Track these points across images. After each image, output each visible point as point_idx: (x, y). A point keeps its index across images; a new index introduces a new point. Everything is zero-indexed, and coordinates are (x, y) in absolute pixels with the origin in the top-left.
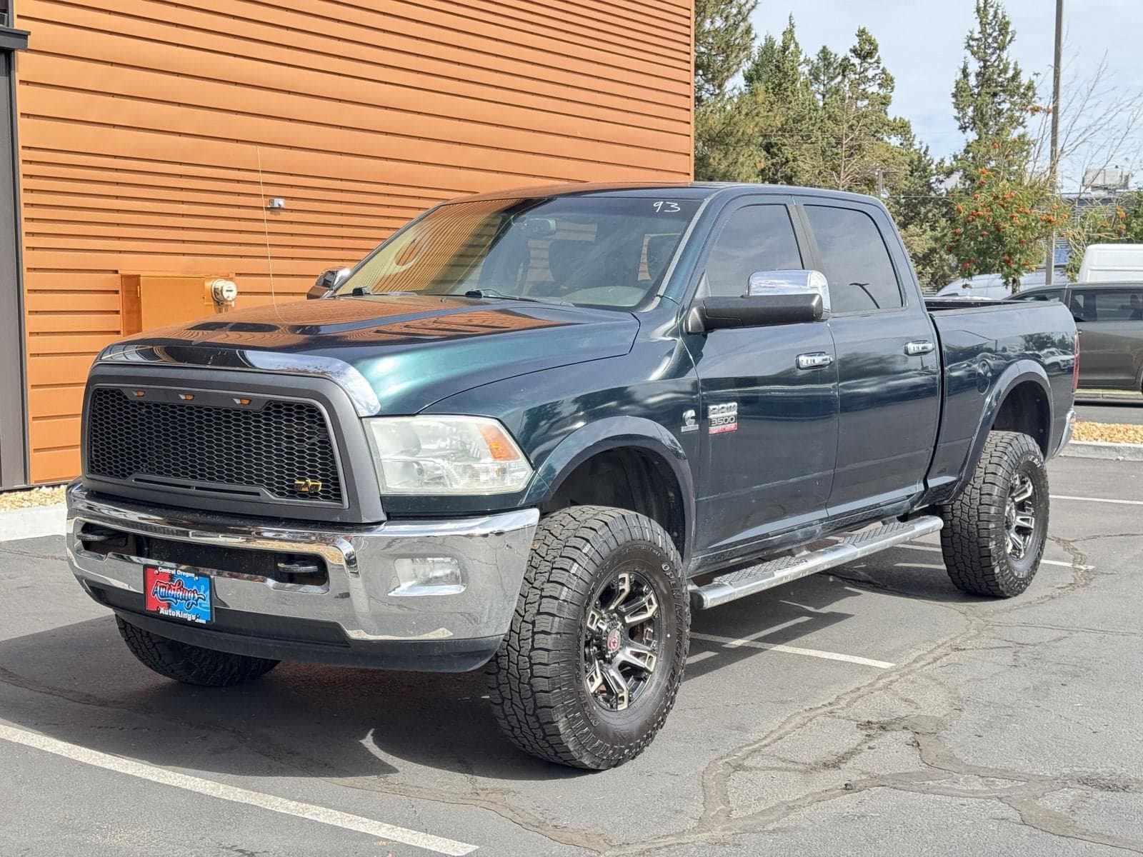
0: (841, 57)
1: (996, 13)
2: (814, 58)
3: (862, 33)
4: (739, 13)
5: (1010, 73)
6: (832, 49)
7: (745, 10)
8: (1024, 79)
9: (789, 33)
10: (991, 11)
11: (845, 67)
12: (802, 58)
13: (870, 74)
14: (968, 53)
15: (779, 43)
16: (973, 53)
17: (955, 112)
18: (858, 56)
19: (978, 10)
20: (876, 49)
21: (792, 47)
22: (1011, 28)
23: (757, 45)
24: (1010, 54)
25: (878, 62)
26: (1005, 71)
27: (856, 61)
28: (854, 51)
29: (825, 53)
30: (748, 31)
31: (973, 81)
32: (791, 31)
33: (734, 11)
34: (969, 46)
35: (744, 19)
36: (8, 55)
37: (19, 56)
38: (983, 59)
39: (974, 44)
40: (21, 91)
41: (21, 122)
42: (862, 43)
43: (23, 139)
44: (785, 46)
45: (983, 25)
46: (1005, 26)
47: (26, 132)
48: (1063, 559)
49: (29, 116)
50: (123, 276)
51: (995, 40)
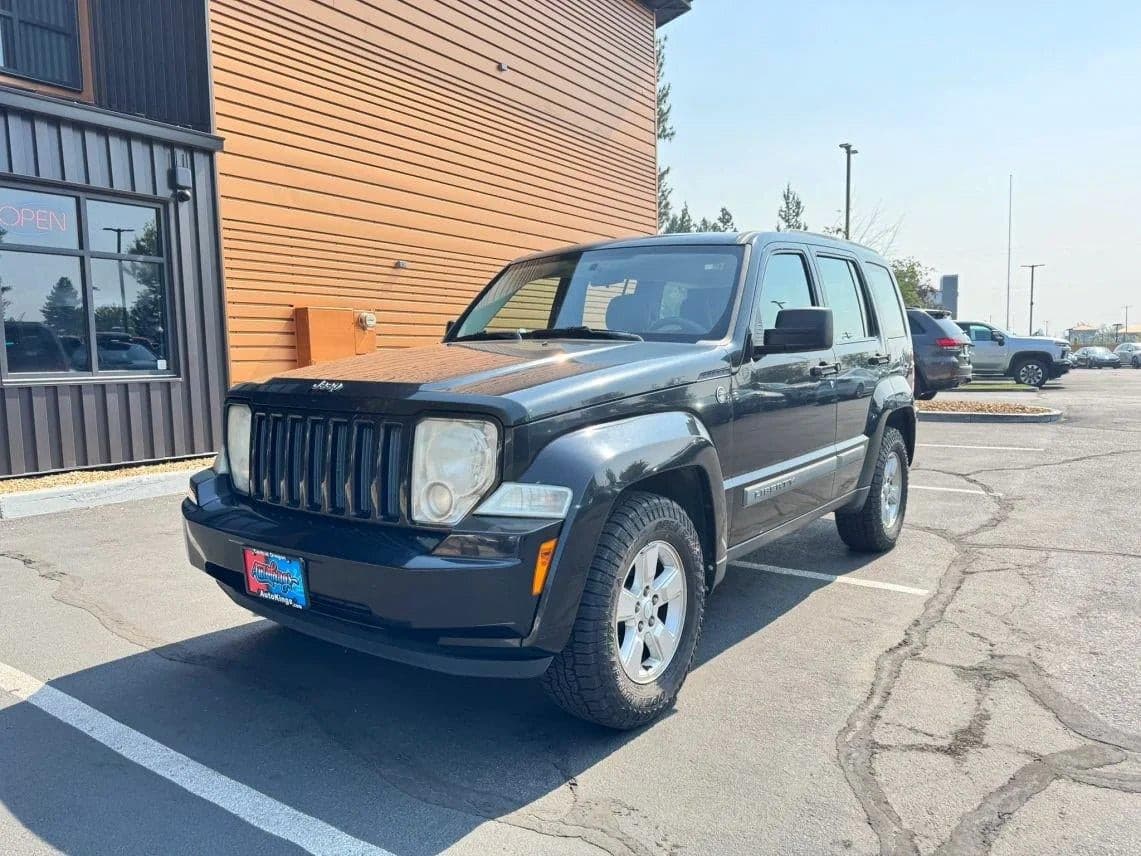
0: (712, 223)
1: (794, 198)
2: (699, 224)
3: (723, 210)
5: (802, 228)
6: (706, 219)
7: (666, 193)
9: (685, 212)
10: (791, 197)
11: (715, 228)
12: (692, 223)
14: (780, 218)
15: (680, 215)
16: (782, 218)
18: (722, 222)
19: (784, 195)
20: (731, 218)
21: (687, 218)
22: (802, 205)
23: (671, 215)
24: (802, 219)
25: (732, 225)
27: (720, 225)
28: (720, 219)
29: (704, 222)
30: (667, 204)
32: (686, 210)
34: (780, 215)
35: (665, 199)
36: (210, 153)
37: (218, 155)
38: (787, 221)
39: (783, 214)
40: (220, 180)
41: (222, 203)
42: (724, 215)
43: (223, 213)
44: (683, 218)
45: (787, 203)
46: (798, 204)
47: (225, 208)
48: (974, 489)
49: (227, 197)
50: (296, 309)
51: (794, 211)
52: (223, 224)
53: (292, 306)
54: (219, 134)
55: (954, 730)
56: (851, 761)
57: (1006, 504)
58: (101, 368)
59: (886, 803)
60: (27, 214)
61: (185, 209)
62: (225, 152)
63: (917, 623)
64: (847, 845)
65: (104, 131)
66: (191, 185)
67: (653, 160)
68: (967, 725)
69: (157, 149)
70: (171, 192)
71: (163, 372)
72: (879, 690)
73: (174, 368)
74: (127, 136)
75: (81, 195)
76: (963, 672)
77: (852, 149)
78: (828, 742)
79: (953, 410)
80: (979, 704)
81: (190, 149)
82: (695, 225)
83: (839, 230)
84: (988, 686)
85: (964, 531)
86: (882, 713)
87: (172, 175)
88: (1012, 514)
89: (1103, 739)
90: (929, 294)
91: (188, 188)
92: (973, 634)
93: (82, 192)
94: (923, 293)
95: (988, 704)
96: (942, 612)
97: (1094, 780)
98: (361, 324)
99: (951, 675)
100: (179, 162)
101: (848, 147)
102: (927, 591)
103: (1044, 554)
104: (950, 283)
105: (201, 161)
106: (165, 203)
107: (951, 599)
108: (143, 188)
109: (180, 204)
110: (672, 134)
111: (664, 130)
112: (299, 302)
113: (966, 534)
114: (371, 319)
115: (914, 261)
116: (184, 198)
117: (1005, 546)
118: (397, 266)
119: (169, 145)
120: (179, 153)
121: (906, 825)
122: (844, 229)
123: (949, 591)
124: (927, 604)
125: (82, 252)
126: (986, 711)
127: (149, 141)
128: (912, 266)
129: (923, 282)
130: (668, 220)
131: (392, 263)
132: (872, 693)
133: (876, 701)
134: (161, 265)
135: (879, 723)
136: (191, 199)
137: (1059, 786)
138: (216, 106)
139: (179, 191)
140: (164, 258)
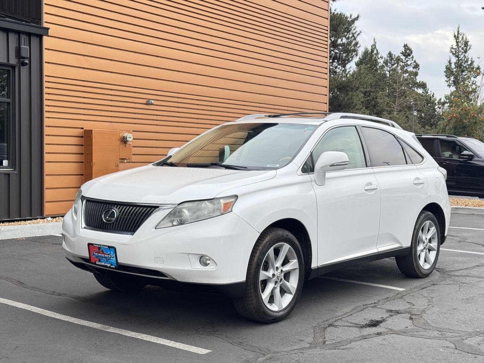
0: (397, 55)
1: (463, 37)
2: (385, 56)
3: (405, 46)
4: (353, 36)
5: (469, 62)
6: (392, 52)
7: (355, 35)
8: (475, 65)
9: (374, 47)
10: (461, 37)
11: (398, 60)
12: (379, 56)
13: (409, 63)
14: (451, 54)
15: (370, 50)
16: (453, 54)
17: (446, 79)
18: (404, 55)
19: (455, 36)
20: (411, 52)
21: (375, 52)
22: (469, 44)
23: (361, 51)
24: (470, 54)
25: (412, 58)
26: (467, 61)
27: (403, 57)
28: (402, 53)
29: (390, 54)
30: (356, 44)
31: (453, 66)
32: (375, 45)
33: (351, 36)
34: (451, 51)
35: (355, 39)
36: (40, 37)
37: (45, 38)
38: (457, 57)
39: (454, 51)
40: (46, 53)
41: (45, 65)
42: (406, 50)
43: (45, 73)
44: (372, 51)
45: (457, 42)
46: (466, 43)
47: (47, 69)
49: (48, 63)
50: (85, 131)
51: (463, 49)
52: (45, 79)
53: (83, 128)
54: (45, 25)
61: (24, 70)
62: (48, 36)
66: (29, 56)
69: (11, 36)
70: (17, 61)
71: (5, 167)
73: (12, 165)
81: (29, 35)
82: (382, 57)
87: (18, 50)
91: (27, 58)
98: (124, 141)
100: (23, 43)
105: (34, 41)
106: (13, 67)
108: (2, 59)
109: (22, 68)
112: (88, 126)
114: (130, 137)
116: (24, 64)
118: (147, 104)
119: (18, 33)
120: (23, 37)
127: (7, 31)
130: (357, 55)
131: (144, 101)
134: (9, 103)
136: (28, 65)
138: (45, 9)
139: (21, 60)
140: (11, 99)
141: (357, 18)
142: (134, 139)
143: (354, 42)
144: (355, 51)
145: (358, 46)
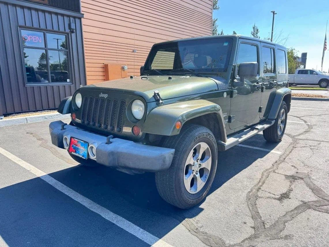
1: (256, 28)
3: (234, 31)
4: (215, 27)
7: (216, 27)
10: (255, 28)
14: (251, 35)
15: (220, 33)
16: (252, 35)
19: (253, 27)
21: (223, 34)
22: (259, 30)
24: (259, 35)
26: (257, 37)
30: (216, 30)
32: (222, 32)
33: (214, 27)
35: (216, 28)
36: (80, 19)
37: (82, 19)
38: (254, 35)
39: (252, 33)
40: (83, 27)
43: (84, 36)
45: (254, 30)
46: (257, 30)
48: (301, 122)
49: (85, 32)
50: (105, 65)
51: (256, 32)
52: (84, 40)
53: (104, 64)
54: (82, 13)
55: (281, 193)
56: (250, 201)
57: (310, 127)
58: (52, 82)
59: (258, 213)
60: (31, 38)
61: (73, 35)
62: (84, 18)
63: (276, 162)
64: (245, 223)
65: (50, 13)
66: (75, 28)
67: (211, 18)
68: (285, 192)
69: (65, 18)
70: (70, 30)
71: (68, 82)
72: (262, 181)
73: (72, 81)
74: (57, 14)
75: (45, 32)
76: (287, 177)
77: (275, 13)
78: (244, 195)
79: (299, 96)
80: (290, 186)
81: (75, 17)
83: (269, 39)
84: (294, 181)
85: (295, 134)
86: (261, 188)
87: (70, 25)
88: (312, 130)
89: (325, 198)
90: (297, 59)
91: (74, 29)
92: (292, 166)
93: (45, 31)
94: (295, 58)
95: (293, 186)
96: (284, 159)
97: (320, 210)
98: (123, 68)
99: (284, 177)
100: (71, 22)
101: (274, 13)
102: (281, 153)
103: (319, 142)
104: (304, 55)
105: (77, 21)
106: (68, 34)
107: (288, 155)
108: (62, 29)
110: (219, 8)
111: (216, 7)
112: (106, 62)
113: (296, 136)
114: (126, 67)
115: (293, 48)
116: (72, 32)
117: (308, 140)
119: (69, 16)
120: (72, 19)
121: (263, 219)
122: (270, 38)
123: (288, 153)
124: (280, 156)
125: (46, 49)
126: (292, 188)
127: (63, 15)
128: (292, 50)
129: (295, 55)
131: (132, 51)
132: (260, 182)
133: (260, 184)
134: (67, 52)
135: (260, 190)
136: (75, 33)
137: (309, 211)
138: (82, 4)
139: (72, 30)
140: (68, 50)
141: (217, 20)
142: (128, 69)
143: (215, 30)
144: (216, 33)
145: (217, 31)
